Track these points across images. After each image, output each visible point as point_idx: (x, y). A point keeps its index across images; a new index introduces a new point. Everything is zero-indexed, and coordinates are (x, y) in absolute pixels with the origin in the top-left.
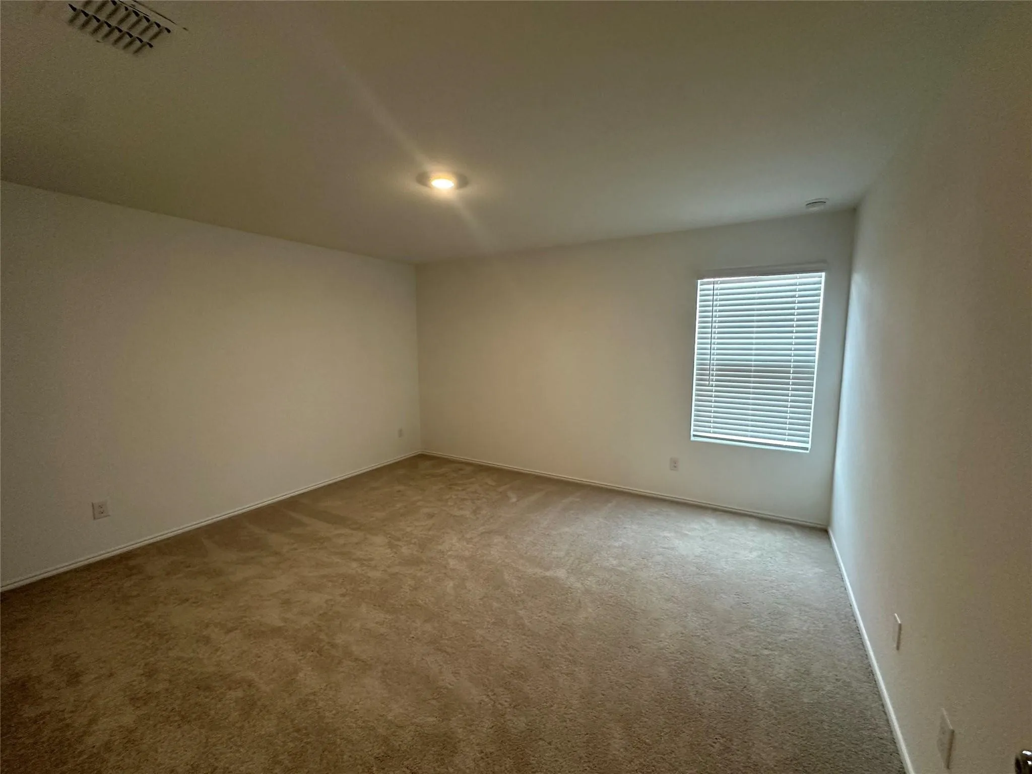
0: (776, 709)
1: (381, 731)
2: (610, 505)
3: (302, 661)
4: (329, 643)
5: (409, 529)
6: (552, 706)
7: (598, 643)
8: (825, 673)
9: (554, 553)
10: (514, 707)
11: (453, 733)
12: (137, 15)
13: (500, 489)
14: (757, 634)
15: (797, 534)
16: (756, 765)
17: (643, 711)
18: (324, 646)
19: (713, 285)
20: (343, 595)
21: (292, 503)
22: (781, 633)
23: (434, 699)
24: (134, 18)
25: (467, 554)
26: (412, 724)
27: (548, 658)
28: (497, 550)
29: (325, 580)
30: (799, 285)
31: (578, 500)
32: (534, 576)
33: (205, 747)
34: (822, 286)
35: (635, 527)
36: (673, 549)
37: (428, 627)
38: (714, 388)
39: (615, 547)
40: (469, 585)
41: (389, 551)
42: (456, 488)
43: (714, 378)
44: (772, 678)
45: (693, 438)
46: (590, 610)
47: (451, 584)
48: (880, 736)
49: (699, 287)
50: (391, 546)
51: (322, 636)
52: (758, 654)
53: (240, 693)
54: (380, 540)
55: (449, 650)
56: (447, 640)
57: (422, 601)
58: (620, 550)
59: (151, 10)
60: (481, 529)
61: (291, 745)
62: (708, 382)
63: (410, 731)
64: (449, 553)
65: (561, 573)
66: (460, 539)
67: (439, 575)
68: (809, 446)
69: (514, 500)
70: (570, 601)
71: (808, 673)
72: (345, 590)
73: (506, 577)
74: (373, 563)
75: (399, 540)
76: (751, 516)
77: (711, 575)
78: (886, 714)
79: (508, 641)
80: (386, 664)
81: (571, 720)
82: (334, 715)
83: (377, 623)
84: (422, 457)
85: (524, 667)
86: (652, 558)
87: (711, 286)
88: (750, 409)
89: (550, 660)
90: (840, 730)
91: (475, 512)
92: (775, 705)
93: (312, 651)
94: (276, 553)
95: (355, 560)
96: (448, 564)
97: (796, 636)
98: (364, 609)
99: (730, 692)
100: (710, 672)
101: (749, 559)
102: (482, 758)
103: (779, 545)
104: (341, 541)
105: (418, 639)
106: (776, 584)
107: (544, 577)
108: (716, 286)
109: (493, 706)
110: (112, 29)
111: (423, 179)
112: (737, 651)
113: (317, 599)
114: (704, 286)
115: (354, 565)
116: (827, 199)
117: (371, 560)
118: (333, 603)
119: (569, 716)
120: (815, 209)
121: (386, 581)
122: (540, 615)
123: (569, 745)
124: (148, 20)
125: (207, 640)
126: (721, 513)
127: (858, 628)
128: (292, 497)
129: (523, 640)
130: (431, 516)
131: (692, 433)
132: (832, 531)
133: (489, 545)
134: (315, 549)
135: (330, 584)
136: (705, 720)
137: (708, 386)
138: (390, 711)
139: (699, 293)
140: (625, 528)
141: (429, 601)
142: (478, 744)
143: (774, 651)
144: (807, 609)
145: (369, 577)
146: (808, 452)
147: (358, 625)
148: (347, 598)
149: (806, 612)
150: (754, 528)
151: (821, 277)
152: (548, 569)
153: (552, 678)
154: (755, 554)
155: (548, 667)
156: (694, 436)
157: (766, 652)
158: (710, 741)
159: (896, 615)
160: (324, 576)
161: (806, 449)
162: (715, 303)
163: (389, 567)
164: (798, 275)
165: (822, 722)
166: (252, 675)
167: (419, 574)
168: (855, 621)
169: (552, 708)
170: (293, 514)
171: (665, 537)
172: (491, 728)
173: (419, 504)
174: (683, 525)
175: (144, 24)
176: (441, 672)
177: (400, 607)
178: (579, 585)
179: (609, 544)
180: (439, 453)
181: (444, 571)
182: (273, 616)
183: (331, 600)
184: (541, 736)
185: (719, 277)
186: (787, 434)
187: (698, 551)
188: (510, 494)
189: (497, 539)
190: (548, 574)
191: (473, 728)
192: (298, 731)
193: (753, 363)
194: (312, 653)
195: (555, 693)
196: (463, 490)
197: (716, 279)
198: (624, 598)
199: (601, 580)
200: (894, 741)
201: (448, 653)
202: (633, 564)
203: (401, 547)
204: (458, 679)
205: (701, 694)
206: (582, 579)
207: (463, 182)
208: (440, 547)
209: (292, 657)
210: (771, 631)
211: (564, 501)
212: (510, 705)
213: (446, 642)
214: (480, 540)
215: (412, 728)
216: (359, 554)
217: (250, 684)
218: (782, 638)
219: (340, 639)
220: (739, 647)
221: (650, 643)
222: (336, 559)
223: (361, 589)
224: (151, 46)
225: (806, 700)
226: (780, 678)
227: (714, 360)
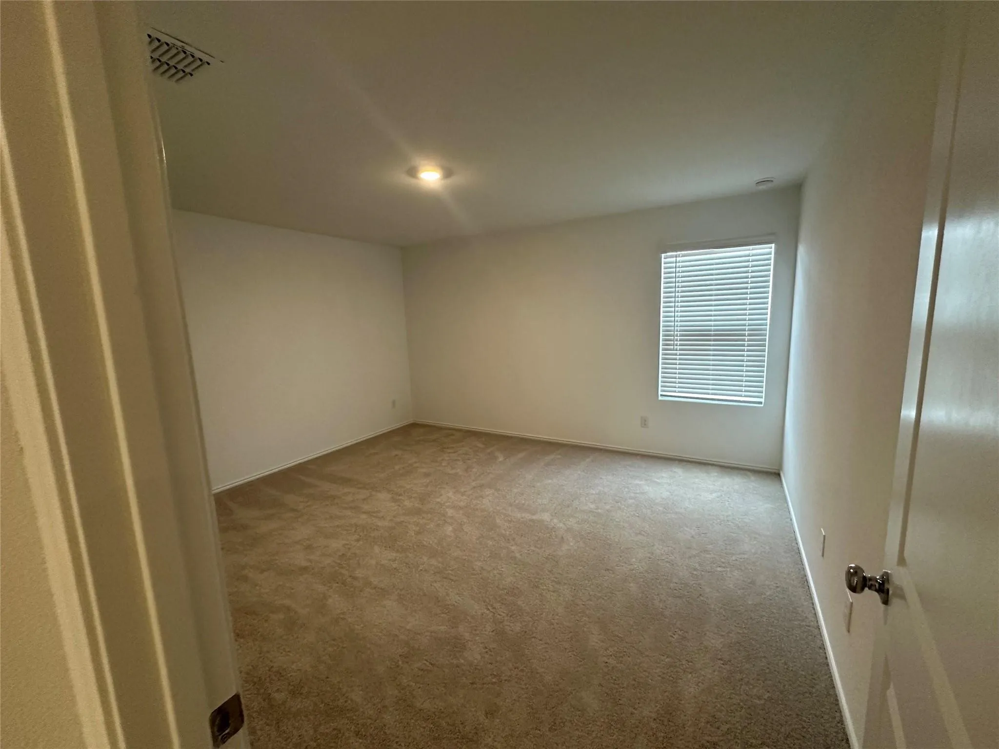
0: (725, 610)
1: (402, 637)
2: (588, 460)
3: (330, 591)
4: (351, 576)
5: (408, 487)
6: (542, 614)
7: (579, 568)
8: (767, 583)
9: (540, 501)
10: (511, 616)
11: (461, 636)
12: (185, 53)
13: (489, 451)
14: (712, 556)
15: (753, 478)
16: (707, 648)
17: (616, 615)
18: (346, 579)
19: (675, 258)
20: (358, 540)
21: (301, 468)
22: (733, 554)
23: (443, 613)
24: (182, 55)
25: (462, 504)
26: (428, 631)
27: (537, 580)
28: (488, 501)
29: (340, 529)
30: (752, 256)
31: (559, 456)
32: (522, 520)
33: (260, 654)
34: (773, 256)
35: (610, 477)
36: (643, 493)
37: (434, 562)
38: (678, 352)
39: (593, 494)
40: (466, 528)
41: (393, 504)
42: (449, 451)
43: (679, 342)
44: (724, 587)
45: (660, 398)
46: (572, 544)
47: (450, 528)
48: (808, 624)
49: (663, 260)
50: (394, 500)
51: (343, 571)
52: (712, 570)
53: (281, 616)
54: (383, 496)
55: (452, 578)
56: (451, 570)
57: (426, 542)
58: (597, 496)
59: (196, 49)
60: (474, 484)
61: (330, 649)
62: (672, 347)
63: (426, 636)
64: (447, 504)
65: (546, 517)
66: (455, 493)
67: (439, 522)
68: (763, 400)
69: (501, 459)
70: (554, 538)
71: (753, 583)
72: (358, 537)
73: (498, 521)
74: (381, 515)
75: (400, 495)
76: (713, 465)
77: (676, 513)
78: (814, 609)
79: (503, 569)
80: (401, 590)
81: (557, 624)
82: (363, 627)
83: (390, 560)
84: (414, 425)
85: (517, 588)
86: (625, 501)
87: (674, 259)
88: (711, 369)
89: (539, 582)
90: (776, 622)
91: (466, 470)
92: (724, 607)
93: (338, 583)
94: (293, 510)
95: (364, 513)
96: (447, 513)
97: (746, 556)
98: (377, 549)
99: (688, 599)
100: (672, 585)
101: (710, 499)
102: (487, 652)
103: (736, 487)
104: (349, 498)
105: (426, 570)
106: (731, 518)
107: (531, 520)
108: (678, 259)
109: (493, 616)
110: (162, 64)
111: (413, 172)
112: (695, 570)
113: (336, 544)
114: (668, 260)
115: (364, 516)
116: (773, 178)
117: (379, 512)
118: (349, 546)
119: (556, 621)
120: (762, 187)
121: (394, 528)
122: (528, 549)
123: (557, 640)
124: (193, 56)
125: (245, 579)
126: (686, 463)
127: (798, 549)
128: (300, 464)
129: (515, 568)
130: (427, 475)
131: (660, 393)
132: (784, 474)
133: (482, 497)
134: (327, 505)
135: (345, 532)
136: (667, 620)
137: (673, 350)
138: (409, 622)
139: (663, 265)
140: (601, 478)
141: (433, 542)
142: (482, 643)
143: (727, 568)
144: (757, 536)
145: (378, 526)
146: (762, 405)
147: (373, 562)
148: (361, 543)
149: (755, 538)
150: (716, 474)
151: (771, 248)
152: (534, 514)
153: (541, 595)
154: (714, 495)
155: (537, 587)
156: (661, 395)
157: (719, 569)
158: (670, 634)
159: (822, 529)
160: (338, 526)
161: (761, 403)
162: (677, 274)
163: (394, 517)
164: (751, 247)
165: (762, 617)
166: (287, 602)
167: (421, 522)
168: (797, 543)
169: (542, 616)
170: (303, 478)
171: (637, 485)
172: (492, 632)
173: (417, 465)
174: (653, 474)
175: (190, 59)
176: (448, 595)
177: (408, 547)
178: (561, 525)
179: (587, 492)
180: (431, 422)
181: (443, 518)
182: (300, 559)
183: (347, 544)
184: (534, 635)
185: (681, 251)
186: (743, 391)
187: (666, 494)
188: (498, 454)
189: (488, 492)
190: (534, 517)
191: (478, 632)
192: (334, 640)
193: (713, 328)
194: (337, 584)
195: (544, 605)
196: (454, 452)
197: (679, 253)
198: (601, 533)
199: (580, 521)
200: (818, 628)
201: (452, 580)
202: (608, 507)
203: (404, 501)
204: (463, 599)
205: (665, 601)
206: (564, 520)
207: (448, 173)
208: (438, 500)
209: (321, 588)
210: (726, 553)
211: (546, 458)
212: (507, 615)
213: (450, 572)
214: (473, 492)
215: (428, 634)
216: (366, 507)
217: (289, 609)
218: (734, 558)
219: (359, 573)
220: (697, 566)
221: (623, 566)
222: (349, 513)
223: (372, 535)
224: (191, 75)
225: (750, 603)
226: (729, 588)
227: (677, 327)
